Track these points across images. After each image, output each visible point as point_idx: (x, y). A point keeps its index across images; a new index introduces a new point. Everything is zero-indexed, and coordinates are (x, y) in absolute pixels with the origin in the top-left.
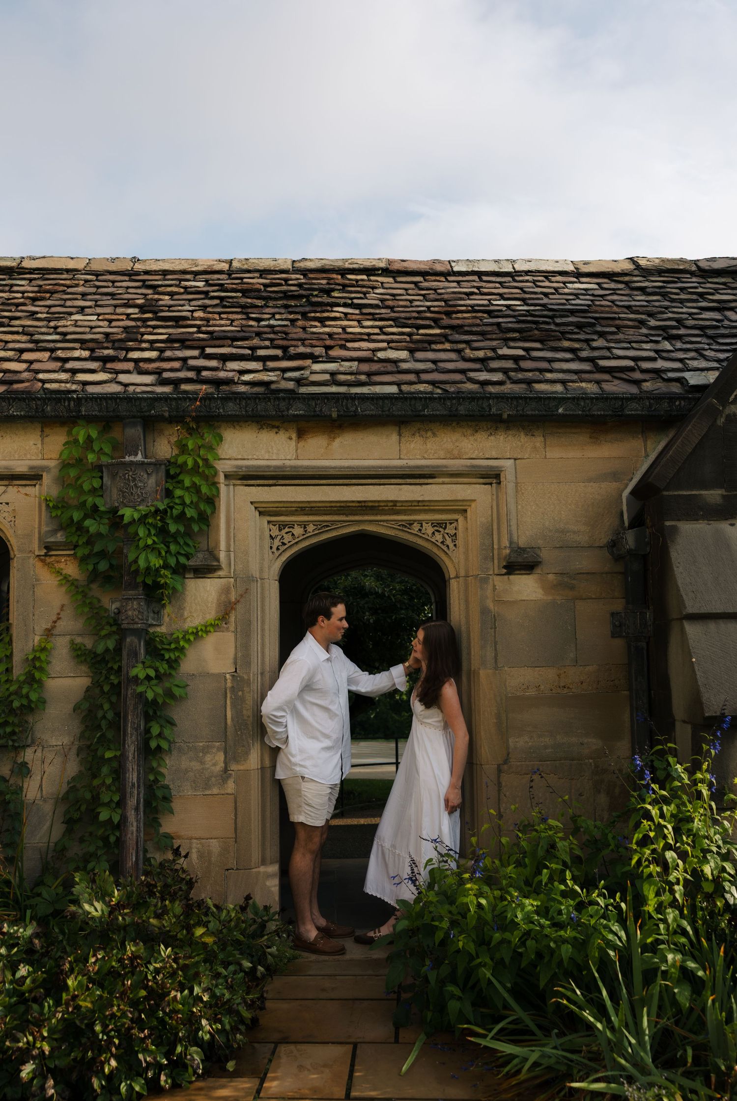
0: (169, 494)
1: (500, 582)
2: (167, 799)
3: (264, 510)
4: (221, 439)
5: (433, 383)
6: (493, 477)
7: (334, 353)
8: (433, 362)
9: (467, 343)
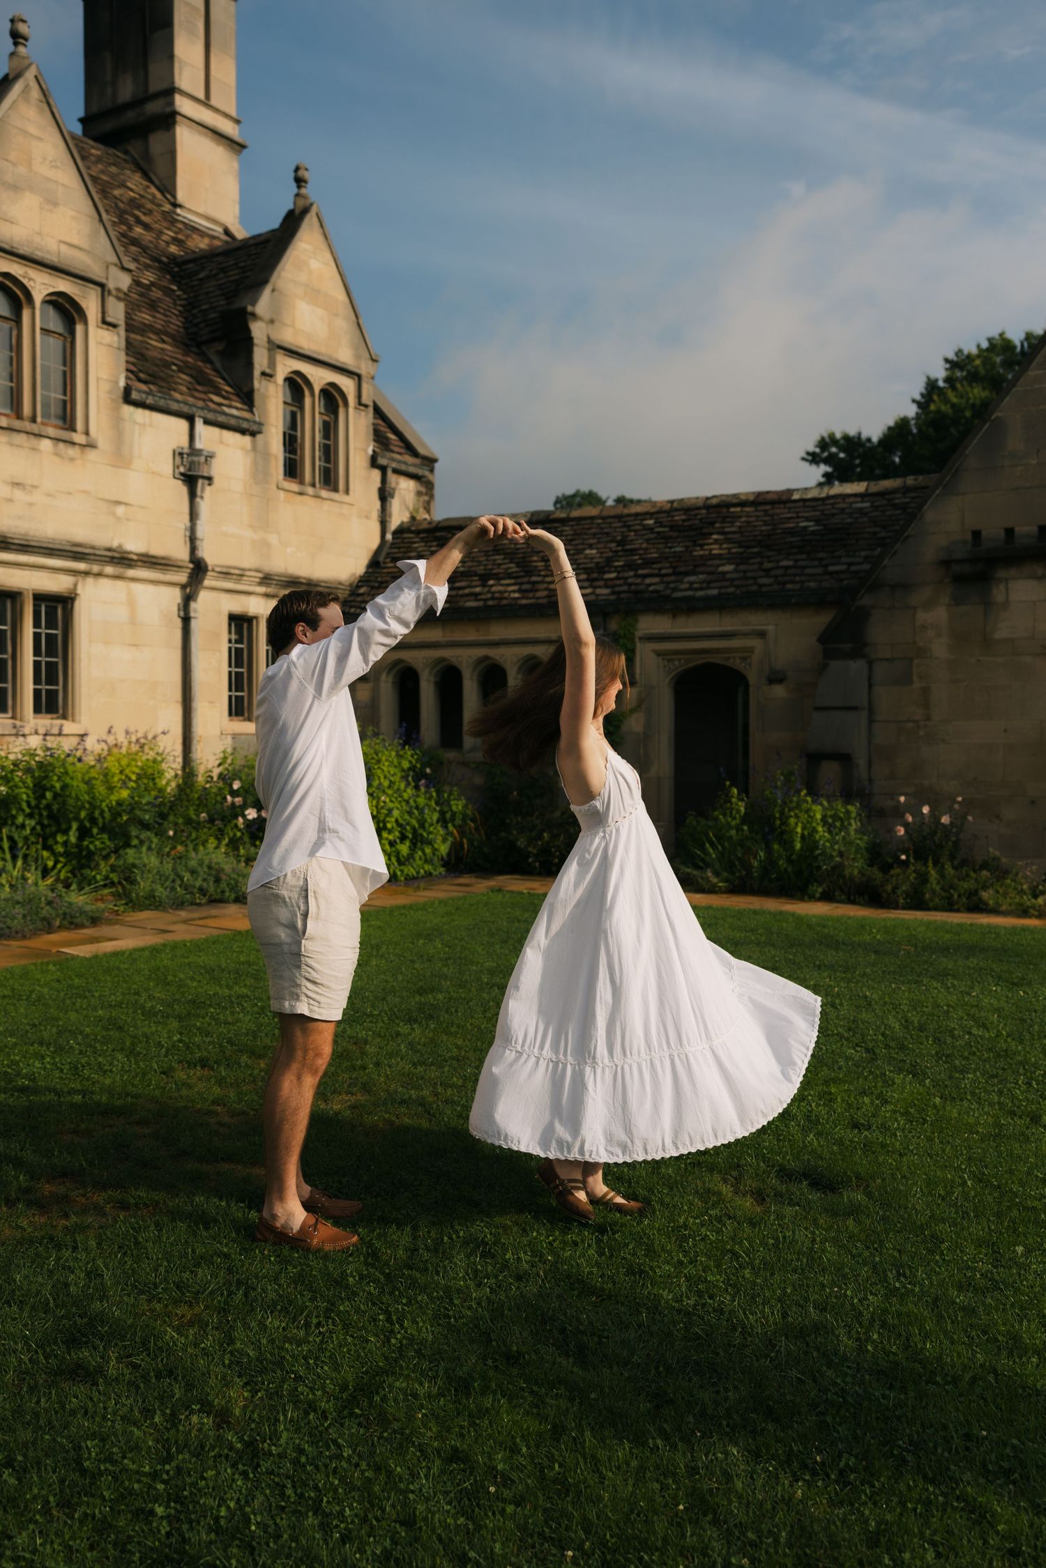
1: (765, 688)
3: (659, 654)
4: (637, 621)
5: (737, 587)
6: (762, 635)
7: (698, 569)
8: (745, 572)
9: (769, 557)
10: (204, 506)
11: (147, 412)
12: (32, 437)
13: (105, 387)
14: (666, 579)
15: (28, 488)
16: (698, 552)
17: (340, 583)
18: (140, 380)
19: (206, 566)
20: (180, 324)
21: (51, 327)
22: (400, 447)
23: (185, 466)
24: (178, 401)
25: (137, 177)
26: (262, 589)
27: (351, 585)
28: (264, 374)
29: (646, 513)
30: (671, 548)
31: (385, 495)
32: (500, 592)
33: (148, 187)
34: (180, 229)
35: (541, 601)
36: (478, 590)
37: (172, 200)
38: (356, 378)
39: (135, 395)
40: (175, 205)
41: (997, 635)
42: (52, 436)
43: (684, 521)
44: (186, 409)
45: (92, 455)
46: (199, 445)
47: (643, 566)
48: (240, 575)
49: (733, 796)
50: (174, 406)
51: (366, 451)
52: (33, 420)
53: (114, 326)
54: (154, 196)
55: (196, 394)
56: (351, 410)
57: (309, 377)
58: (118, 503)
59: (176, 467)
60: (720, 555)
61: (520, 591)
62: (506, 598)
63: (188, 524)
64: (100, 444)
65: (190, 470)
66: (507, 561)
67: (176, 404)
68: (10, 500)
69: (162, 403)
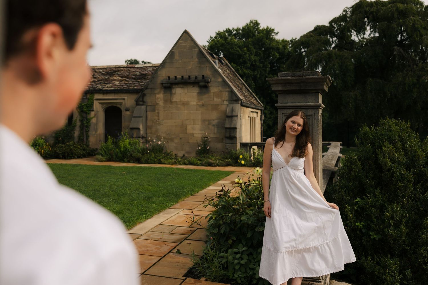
0: (88, 102)
1: (125, 112)
2: (89, 137)
3: (100, 103)
4: (94, 95)
5: (118, 87)
6: (124, 99)
7: (110, 83)
8: (121, 84)
9: (127, 80)
14: (102, 85)
16: (111, 79)
29: (101, 68)
30: (105, 77)
41: (173, 100)
43: (109, 71)
47: (96, 82)
49: (109, 138)
60: (116, 79)
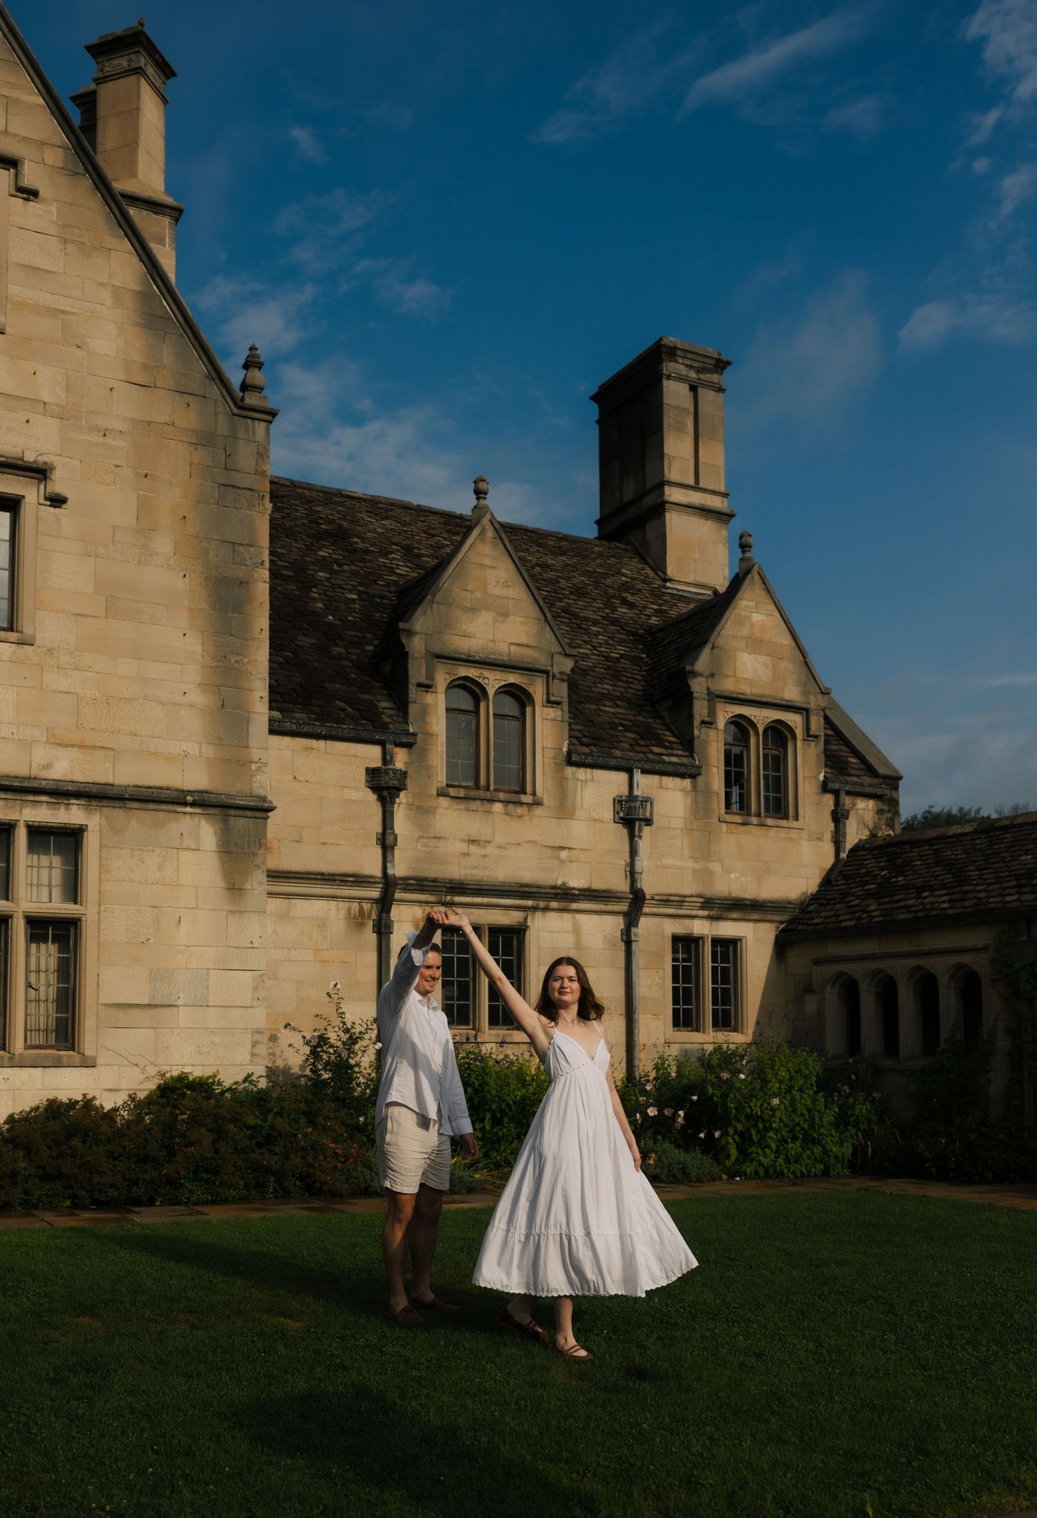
10: (643, 845)
11: (589, 770)
12: (486, 802)
13: (550, 754)
15: (481, 842)
17: (790, 902)
18: (582, 744)
19: (644, 895)
20: (641, 688)
21: (507, 712)
22: (860, 769)
23: (624, 811)
24: (616, 758)
25: (636, 563)
26: (706, 913)
27: (802, 903)
28: (703, 722)
31: (839, 817)
32: (932, 903)
33: (643, 569)
34: (666, 601)
35: (966, 910)
36: (912, 902)
37: (663, 577)
38: (804, 712)
39: (575, 758)
40: (665, 580)
42: (502, 800)
44: (623, 763)
45: (538, 811)
46: (636, 793)
48: (681, 901)
50: (613, 762)
51: (816, 778)
52: (487, 788)
53: (558, 703)
54: (647, 576)
55: (638, 749)
56: (799, 743)
57: (752, 718)
58: (563, 848)
59: (616, 813)
61: (950, 901)
62: (936, 909)
63: (628, 860)
64: (546, 801)
65: (628, 815)
66: (945, 872)
67: (614, 760)
68: (467, 854)
69: (600, 761)
